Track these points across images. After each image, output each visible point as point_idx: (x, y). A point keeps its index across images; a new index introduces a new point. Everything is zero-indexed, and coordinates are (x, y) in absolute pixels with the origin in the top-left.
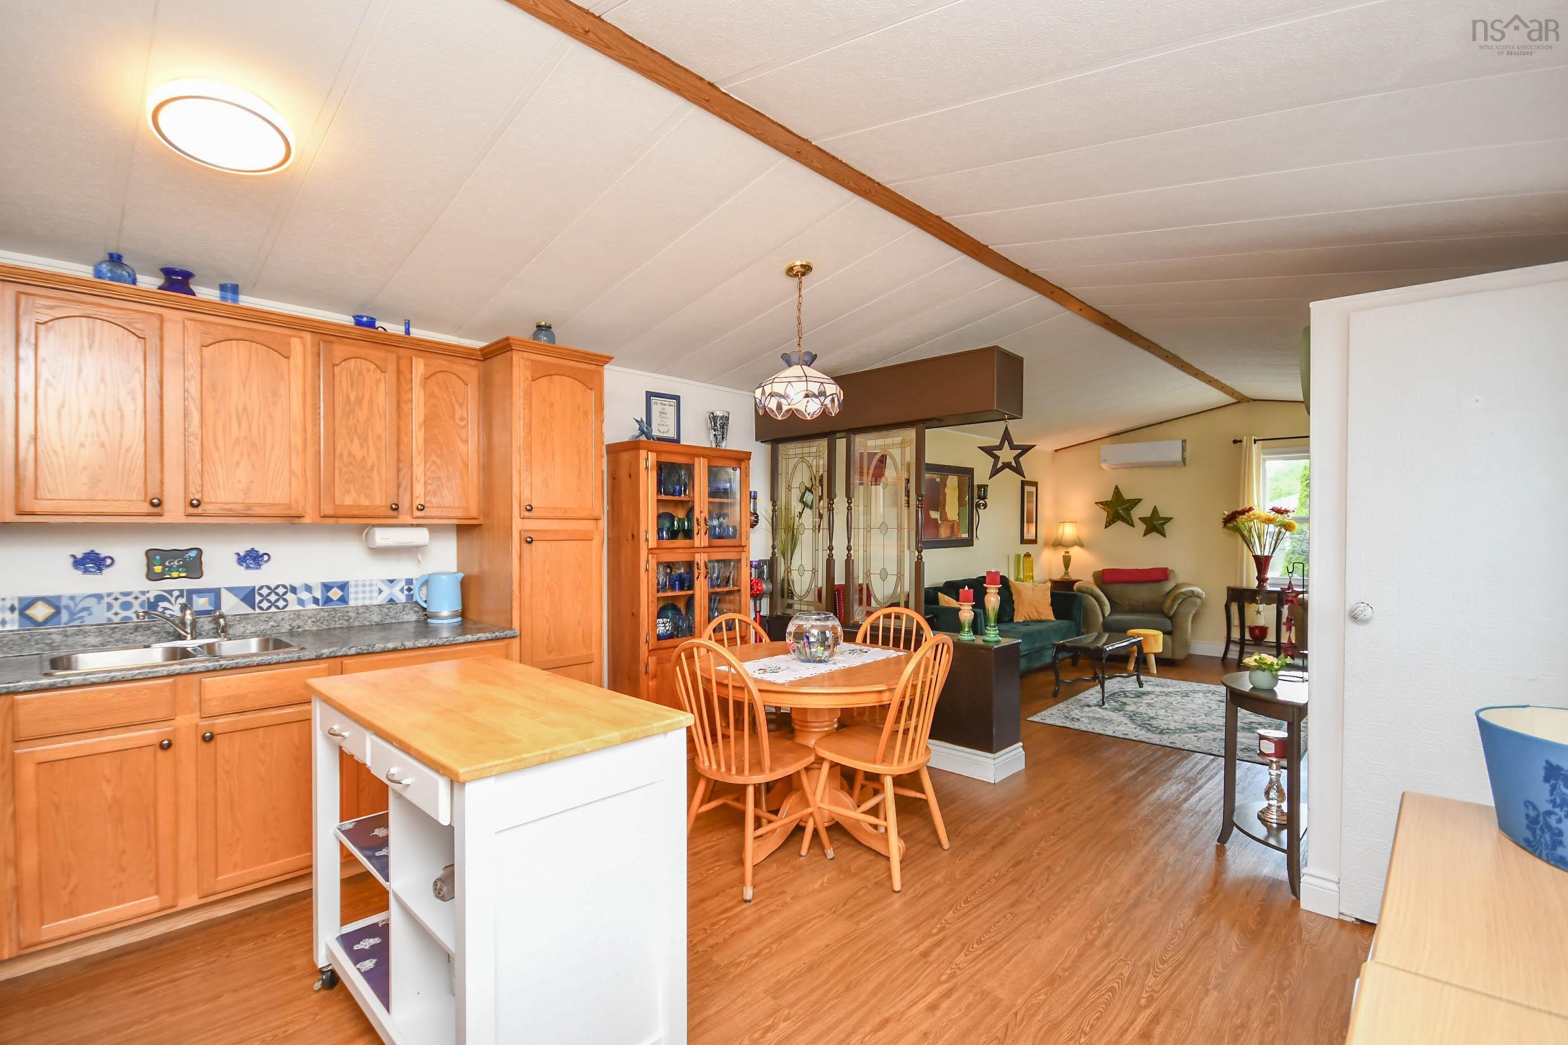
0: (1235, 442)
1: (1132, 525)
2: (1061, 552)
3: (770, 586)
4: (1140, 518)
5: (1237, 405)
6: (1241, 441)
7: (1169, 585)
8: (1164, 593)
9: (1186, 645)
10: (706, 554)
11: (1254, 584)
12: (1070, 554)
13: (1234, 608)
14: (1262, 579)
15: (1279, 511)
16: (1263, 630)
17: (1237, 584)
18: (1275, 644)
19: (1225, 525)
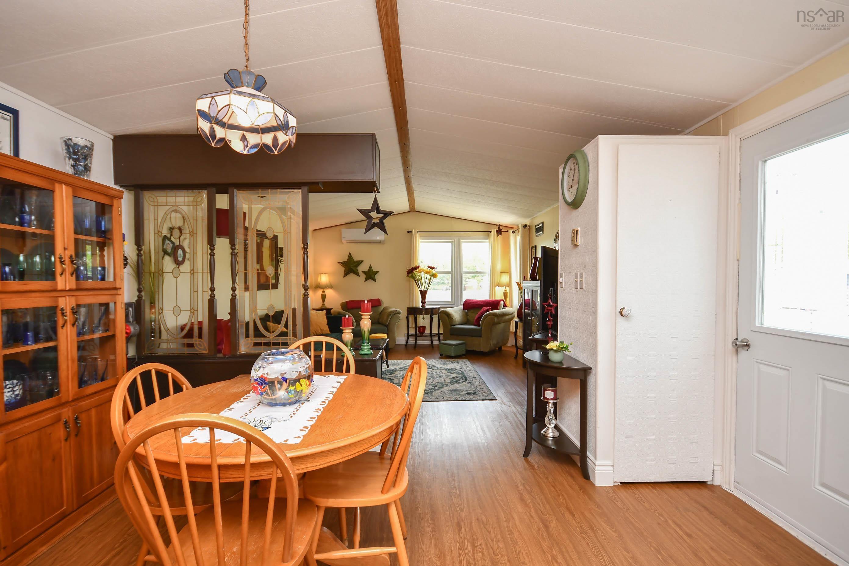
0: (409, 232)
1: (359, 276)
2: (320, 292)
3: (137, 328)
4: (362, 272)
5: (409, 213)
6: (411, 232)
7: (382, 308)
8: (379, 313)
9: (395, 340)
10: (73, 298)
11: (420, 305)
12: (325, 293)
13: (411, 319)
14: (423, 302)
15: (432, 268)
16: (424, 328)
17: (411, 306)
18: (430, 335)
19: (408, 275)
